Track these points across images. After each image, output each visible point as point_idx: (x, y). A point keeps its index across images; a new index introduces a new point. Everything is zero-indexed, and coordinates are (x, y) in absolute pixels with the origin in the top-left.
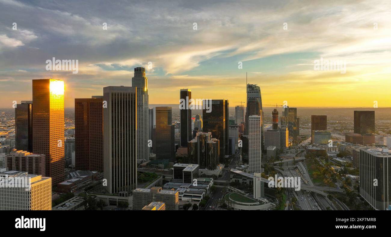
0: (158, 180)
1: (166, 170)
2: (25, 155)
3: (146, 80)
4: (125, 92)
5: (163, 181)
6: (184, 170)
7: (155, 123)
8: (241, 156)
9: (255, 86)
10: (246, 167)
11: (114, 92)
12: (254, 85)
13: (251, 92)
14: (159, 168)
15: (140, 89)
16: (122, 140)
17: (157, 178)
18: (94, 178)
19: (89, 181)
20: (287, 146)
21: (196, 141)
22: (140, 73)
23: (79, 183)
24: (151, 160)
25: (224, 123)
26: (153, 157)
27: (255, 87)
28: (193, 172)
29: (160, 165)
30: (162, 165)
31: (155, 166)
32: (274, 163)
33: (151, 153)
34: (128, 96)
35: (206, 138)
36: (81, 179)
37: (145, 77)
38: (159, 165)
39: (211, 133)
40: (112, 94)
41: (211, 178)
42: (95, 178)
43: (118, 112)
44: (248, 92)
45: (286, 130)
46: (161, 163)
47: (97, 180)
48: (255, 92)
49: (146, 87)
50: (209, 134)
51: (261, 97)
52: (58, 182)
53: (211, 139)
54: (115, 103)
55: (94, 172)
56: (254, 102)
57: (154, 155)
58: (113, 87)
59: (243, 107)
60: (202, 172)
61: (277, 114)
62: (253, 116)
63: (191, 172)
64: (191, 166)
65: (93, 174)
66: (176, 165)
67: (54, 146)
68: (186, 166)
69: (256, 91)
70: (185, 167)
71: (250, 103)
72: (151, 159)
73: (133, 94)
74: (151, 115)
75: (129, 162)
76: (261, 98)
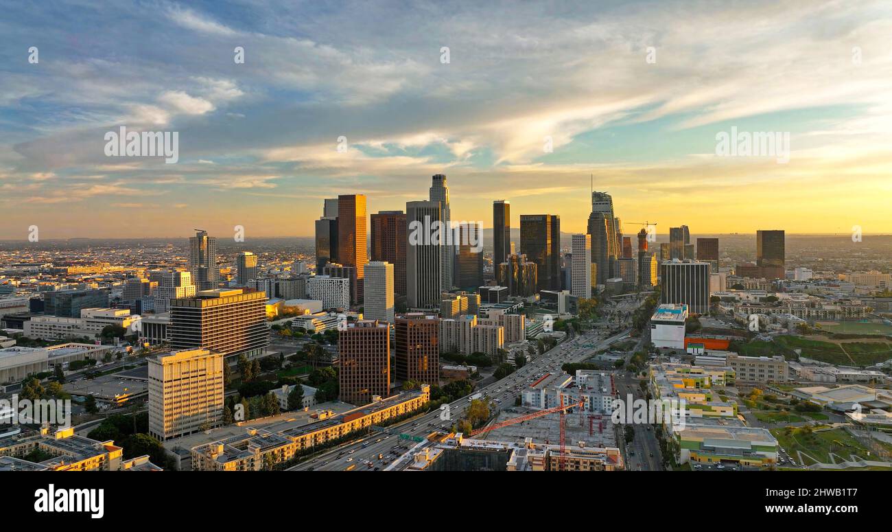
13: (598, 204)
22: (440, 182)
25: (549, 247)
27: (604, 196)
44: (594, 204)
45: (651, 260)
48: (604, 204)
61: (645, 237)
69: (606, 202)
73: (437, 209)
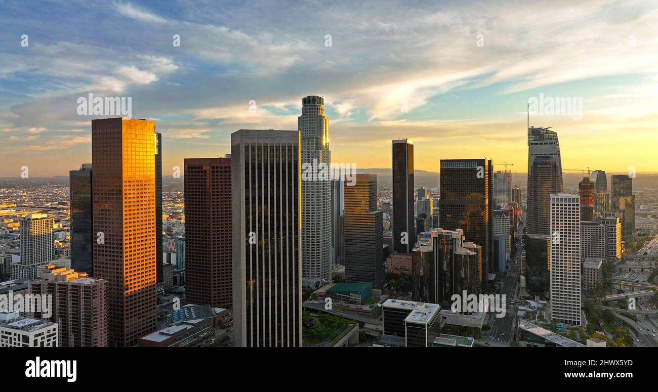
0: (350, 334)
1: (366, 308)
2: (67, 280)
3: (326, 120)
4: (275, 143)
5: (360, 334)
6: (408, 319)
7: (343, 207)
8: (522, 277)
9: (547, 131)
10: (540, 306)
11: (250, 142)
12: (543, 130)
13: (537, 144)
14: (352, 303)
15: (313, 138)
16: (268, 249)
17: (348, 329)
18: (217, 323)
19: (206, 331)
20: (618, 255)
21: (430, 249)
22: (314, 107)
23: (184, 337)
24: (336, 282)
25: (487, 209)
26: (340, 274)
27: (547, 133)
28: (428, 325)
29: (354, 297)
30: (357, 295)
31: (343, 297)
32: (605, 299)
33: (336, 263)
34: (281, 151)
35: (453, 241)
36: (189, 327)
37: (323, 115)
38: (352, 296)
39: (462, 230)
40: (247, 148)
41: (469, 338)
42: (220, 322)
43: (260, 187)
44: (532, 144)
45: (615, 223)
46: (356, 293)
47: (223, 327)
48: (547, 143)
49: (324, 135)
50: (458, 233)
51: (559, 154)
52: (139, 334)
53: (463, 244)
54: (253, 168)
55: (218, 310)
56: (546, 163)
57: (342, 270)
58: (247, 131)
59: (509, 173)
60: (446, 318)
61: (591, 189)
62: (559, 194)
63: (423, 326)
64: (421, 307)
65: (217, 314)
66: (388, 303)
67: (133, 257)
68: (413, 308)
69: (549, 141)
70: (409, 311)
71: (539, 166)
72: (337, 279)
73: (293, 147)
74: (335, 190)
75: (285, 299)
76: (559, 156)
